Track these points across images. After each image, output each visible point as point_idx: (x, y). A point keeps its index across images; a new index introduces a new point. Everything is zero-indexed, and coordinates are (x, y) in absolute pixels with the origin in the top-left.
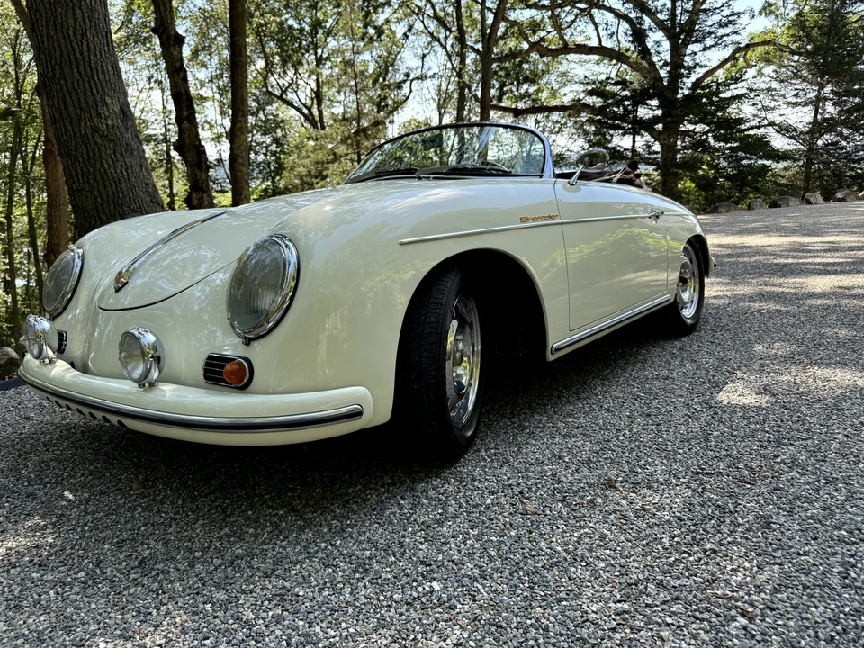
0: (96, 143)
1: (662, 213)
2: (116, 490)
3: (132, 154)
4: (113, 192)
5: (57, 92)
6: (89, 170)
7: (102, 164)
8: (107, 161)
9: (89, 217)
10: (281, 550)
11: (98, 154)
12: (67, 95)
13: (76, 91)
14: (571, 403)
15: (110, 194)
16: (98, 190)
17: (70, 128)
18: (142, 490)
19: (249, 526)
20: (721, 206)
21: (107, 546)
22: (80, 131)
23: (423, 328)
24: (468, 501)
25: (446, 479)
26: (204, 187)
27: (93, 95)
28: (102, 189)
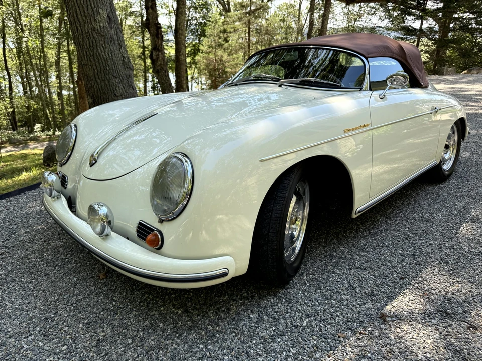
0: (94, 37)
1: (440, 109)
2: (91, 278)
3: (114, 43)
4: (104, 66)
5: (72, 6)
6: (90, 54)
7: (97, 49)
8: (100, 48)
9: (91, 80)
10: (176, 347)
11: (95, 44)
12: (78, 8)
13: (83, 5)
14: (364, 237)
15: (102, 67)
16: (96, 66)
17: (79, 28)
18: (105, 280)
19: (160, 322)
20: (474, 69)
21: (81, 326)
22: (85, 30)
23: (272, 213)
24: (292, 322)
25: (280, 299)
26: (160, 48)
27: (92, 8)
28: (98, 64)
